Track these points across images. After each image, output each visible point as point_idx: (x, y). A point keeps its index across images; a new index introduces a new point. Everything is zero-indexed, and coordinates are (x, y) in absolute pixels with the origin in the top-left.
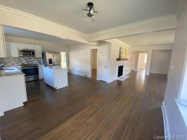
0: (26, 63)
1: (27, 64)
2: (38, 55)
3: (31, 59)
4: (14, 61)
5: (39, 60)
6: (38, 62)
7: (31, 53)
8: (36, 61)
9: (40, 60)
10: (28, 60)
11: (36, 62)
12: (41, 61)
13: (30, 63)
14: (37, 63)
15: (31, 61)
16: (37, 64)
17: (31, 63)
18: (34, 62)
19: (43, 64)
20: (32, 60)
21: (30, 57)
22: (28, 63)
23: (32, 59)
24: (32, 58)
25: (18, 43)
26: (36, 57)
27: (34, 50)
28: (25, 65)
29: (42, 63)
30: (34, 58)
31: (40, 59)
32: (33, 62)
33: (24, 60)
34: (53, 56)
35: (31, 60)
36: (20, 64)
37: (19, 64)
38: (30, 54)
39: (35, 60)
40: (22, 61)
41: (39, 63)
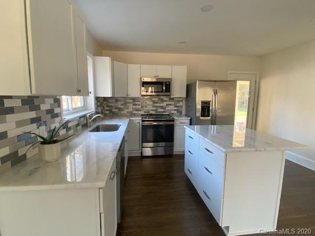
0: (153, 110)
1: (153, 112)
2: (179, 91)
3: (163, 101)
4: (134, 107)
5: (178, 105)
6: (176, 108)
7: (164, 88)
8: (172, 107)
9: (180, 104)
10: (156, 105)
11: (171, 109)
12: (181, 107)
13: (159, 110)
14: (172, 112)
15: (162, 107)
16: (173, 114)
17: (162, 110)
18: (167, 108)
19: (187, 115)
20: (164, 104)
21: (162, 97)
22: (156, 111)
23: (165, 101)
24: (165, 98)
25: (142, 65)
26: (172, 97)
27: (171, 79)
28: (151, 115)
29: (184, 113)
30: (168, 99)
31: (182, 101)
32: (165, 108)
33: (149, 105)
34: (216, 93)
35: (162, 105)
36: (142, 113)
37: (140, 112)
38: (161, 90)
39: (170, 105)
40: (146, 107)
41: (178, 111)
